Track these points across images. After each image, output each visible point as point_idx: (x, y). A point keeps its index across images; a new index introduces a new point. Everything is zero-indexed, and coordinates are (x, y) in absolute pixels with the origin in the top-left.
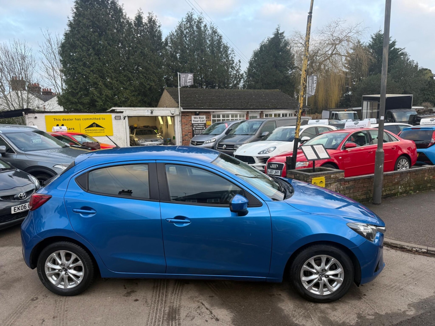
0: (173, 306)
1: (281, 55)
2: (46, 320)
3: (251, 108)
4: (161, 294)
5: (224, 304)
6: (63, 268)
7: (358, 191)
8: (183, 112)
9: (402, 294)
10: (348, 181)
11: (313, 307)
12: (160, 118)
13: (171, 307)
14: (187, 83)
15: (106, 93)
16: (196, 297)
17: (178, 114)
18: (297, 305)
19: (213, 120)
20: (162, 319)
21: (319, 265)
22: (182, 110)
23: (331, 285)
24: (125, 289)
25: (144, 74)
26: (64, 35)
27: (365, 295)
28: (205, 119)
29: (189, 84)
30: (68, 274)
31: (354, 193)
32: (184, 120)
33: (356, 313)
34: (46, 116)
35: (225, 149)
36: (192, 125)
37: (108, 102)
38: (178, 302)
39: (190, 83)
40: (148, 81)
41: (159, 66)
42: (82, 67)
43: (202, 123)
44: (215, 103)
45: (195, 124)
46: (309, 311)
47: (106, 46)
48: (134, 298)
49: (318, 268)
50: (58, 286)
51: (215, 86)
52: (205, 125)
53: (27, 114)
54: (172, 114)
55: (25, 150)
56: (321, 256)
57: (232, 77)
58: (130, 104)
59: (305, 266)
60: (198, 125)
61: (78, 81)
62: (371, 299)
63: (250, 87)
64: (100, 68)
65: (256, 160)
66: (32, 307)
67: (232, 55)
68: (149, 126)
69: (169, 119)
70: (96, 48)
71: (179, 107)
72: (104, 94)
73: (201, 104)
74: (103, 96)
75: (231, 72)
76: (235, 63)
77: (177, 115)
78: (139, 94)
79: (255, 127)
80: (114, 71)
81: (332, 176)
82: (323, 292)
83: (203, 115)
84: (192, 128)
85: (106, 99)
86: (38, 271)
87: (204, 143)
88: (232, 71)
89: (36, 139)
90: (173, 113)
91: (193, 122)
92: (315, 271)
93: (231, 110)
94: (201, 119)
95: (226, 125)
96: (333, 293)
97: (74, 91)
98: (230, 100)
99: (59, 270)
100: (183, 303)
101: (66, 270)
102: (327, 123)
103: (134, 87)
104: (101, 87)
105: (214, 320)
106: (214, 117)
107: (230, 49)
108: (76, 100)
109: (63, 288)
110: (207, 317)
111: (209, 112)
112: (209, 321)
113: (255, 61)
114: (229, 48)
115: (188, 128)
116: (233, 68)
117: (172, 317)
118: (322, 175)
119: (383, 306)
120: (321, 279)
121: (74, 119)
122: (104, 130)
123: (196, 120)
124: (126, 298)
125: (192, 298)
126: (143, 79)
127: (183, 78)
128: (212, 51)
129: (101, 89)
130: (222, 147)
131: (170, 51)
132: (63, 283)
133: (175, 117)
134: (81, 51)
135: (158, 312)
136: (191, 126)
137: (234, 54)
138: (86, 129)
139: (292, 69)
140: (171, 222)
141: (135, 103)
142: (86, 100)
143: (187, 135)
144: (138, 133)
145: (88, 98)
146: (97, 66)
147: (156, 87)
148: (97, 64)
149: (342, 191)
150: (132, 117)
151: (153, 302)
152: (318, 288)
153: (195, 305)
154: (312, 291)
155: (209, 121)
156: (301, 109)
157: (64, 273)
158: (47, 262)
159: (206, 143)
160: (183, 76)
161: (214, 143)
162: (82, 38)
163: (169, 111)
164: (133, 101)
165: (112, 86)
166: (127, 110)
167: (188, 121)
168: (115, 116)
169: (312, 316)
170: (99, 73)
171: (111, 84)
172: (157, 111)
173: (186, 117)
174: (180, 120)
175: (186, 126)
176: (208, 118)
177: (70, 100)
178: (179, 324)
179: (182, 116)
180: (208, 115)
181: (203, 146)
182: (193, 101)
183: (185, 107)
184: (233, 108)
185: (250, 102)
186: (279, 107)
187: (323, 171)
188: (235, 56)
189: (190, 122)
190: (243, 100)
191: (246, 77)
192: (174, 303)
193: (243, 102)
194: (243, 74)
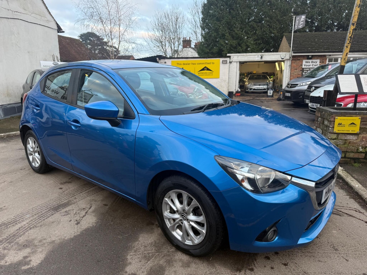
0: (72, 201)
2: (5, 182)
4: (80, 190)
8: (294, 57)
12: (277, 64)
13: (69, 201)
16: (96, 201)
17: (289, 58)
20: (51, 206)
21: (181, 202)
22: (293, 54)
27: (252, 270)
28: (318, 63)
29: (301, 27)
30: (35, 156)
32: (294, 65)
34: (172, 61)
36: (303, 70)
38: (79, 200)
40: (271, 29)
42: (215, 22)
43: (314, 68)
44: (336, 46)
45: (305, 68)
46: (157, 254)
48: (62, 187)
49: (179, 206)
50: (32, 164)
53: (160, 60)
56: (182, 192)
59: (166, 199)
60: (309, 69)
64: (229, 21)
66: (15, 173)
69: (282, 63)
71: (290, 51)
72: (229, 44)
73: (317, 47)
77: (288, 60)
80: (240, 23)
82: (186, 239)
83: (317, 59)
84: (302, 73)
85: (230, 48)
87: (298, 86)
90: (282, 58)
91: (303, 67)
92: (176, 210)
94: (313, 63)
95: (330, 66)
99: (32, 152)
100: (81, 202)
103: (257, 36)
105: (76, 222)
108: (208, 50)
109: (34, 166)
111: (325, 56)
112: (72, 222)
115: (298, 72)
117: (58, 208)
118: (356, 114)
121: (191, 64)
122: (212, 73)
123: (308, 64)
124: (59, 185)
125: (92, 201)
126: (267, 27)
127: (297, 21)
129: (227, 39)
130: (311, 89)
133: (285, 61)
134: (216, 8)
135: (57, 201)
136: (301, 71)
138: (199, 72)
142: (215, 49)
146: (227, 19)
147: (278, 34)
148: (227, 18)
151: (66, 194)
153: (84, 206)
157: (34, 154)
159: (300, 86)
160: (298, 18)
161: (308, 85)
163: (279, 56)
165: (237, 36)
166: (239, 56)
167: (299, 65)
168: (223, 61)
169: (151, 260)
170: (228, 25)
171: (237, 34)
172: (267, 56)
173: (297, 61)
174: (290, 64)
175: (296, 70)
176: (323, 62)
177: (204, 51)
178: (52, 215)
179: (292, 60)
180: (323, 58)
181: (297, 88)
182: (308, 45)
183: (296, 51)
184: (356, 50)
189: (300, 67)
192: (76, 199)
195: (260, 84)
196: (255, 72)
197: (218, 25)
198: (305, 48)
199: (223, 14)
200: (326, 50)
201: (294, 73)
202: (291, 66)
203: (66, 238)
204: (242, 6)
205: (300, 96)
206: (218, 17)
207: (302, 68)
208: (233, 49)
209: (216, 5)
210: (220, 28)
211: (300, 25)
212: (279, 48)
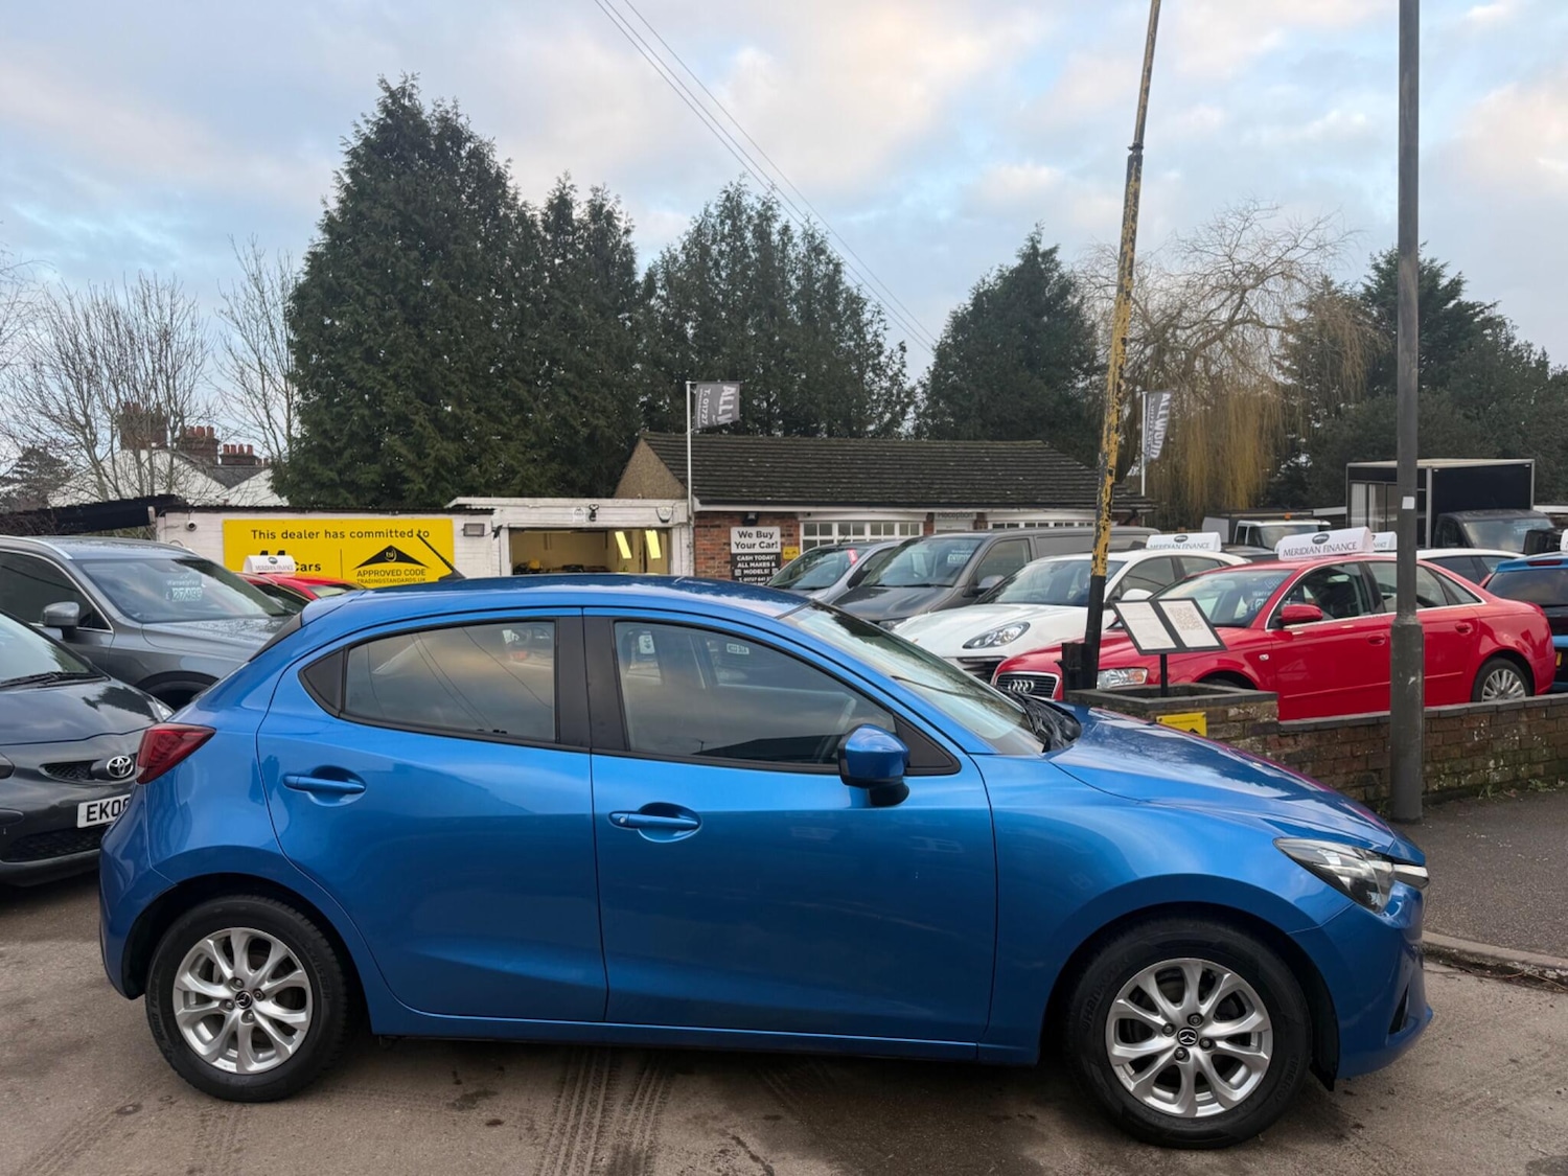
0: (630, 1144)
1: (1047, 326)
3: (942, 501)
4: (586, 1105)
6: (239, 996)
8: (700, 515)
9: (1506, 1127)
10: (1294, 734)
11: (1156, 1163)
12: (620, 537)
13: (621, 1149)
14: (718, 415)
15: (438, 450)
16: (715, 1118)
17: (685, 521)
18: (1095, 1153)
19: (805, 541)
21: (1176, 999)
22: (699, 507)
23: (1226, 1080)
24: (455, 1087)
25: (570, 389)
26: (308, 259)
27: (1358, 1126)
28: (777, 538)
29: (723, 420)
30: (254, 1019)
32: (704, 542)
34: (225, 522)
36: (733, 560)
37: (444, 484)
38: (648, 1133)
39: (730, 415)
40: (585, 412)
41: (623, 362)
42: (360, 364)
43: (766, 554)
44: (816, 485)
45: (742, 555)
47: (444, 293)
48: (487, 1115)
49: (1173, 1010)
50: (215, 1064)
51: (817, 430)
52: (778, 559)
53: (163, 515)
54: (663, 521)
55: (145, 619)
57: (875, 401)
58: (520, 491)
59: (1121, 1001)
60: (751, 558)
61: (344, 411)
62: (1383, 1141)
63: (939, 432)
64: (422, 366)
66: (118, 1134)
67: (875, 328)
69: (652, 538)
70: (412, 301)
71: (686, 497)
72: (433, 455)
73: (766, 486)
74: (429, 460)
75: (874, 382)
76: (887, 353)
77: (681, 525)
78: (551, 458)
79: (953, 559)
80: (467, 379)
81: (1233, 712)
82: (1195, 1104)
83: (771, 525)
84: (733, 572)
85: (436, 471)
86: (149, 1005)
88: (877, 379)
89: (185, 586)
90: (665, 518)
91: (734, 550)
92: (1162, 1022)
93: (871, 510)
94: (762, 539)
95: (852, 555)
96: (1234, 1110)
97: (329, 444)
98: (868, 474)
99: (224, 1001)
100: (666, 1136)
101: (247, 1004)
102: (1215, 547)
103: (537, 432)
104: (420, 429)
106: (810, 531)
107: (869, 307)
108: (333, 475)
109: (235, 1070)
111: (793, 515)
113: (957, 346)
114: (865, 304)
115: (719, 569)
116: (878, 369)
118: (1192, 706)
119: (1431, 1166)
120: (1187, 1054)
121: (322, 535)
122: (422, 572)
123: (746, 541)
124: (460, 1114)
125: (699, 1120)
126: (569, 404)
127: (703, 398)
128: (807, 315)
129: (422, 437)
131: (664, 314)
132: (233, 1053)
133: (674, 531)
134: (361, 312)
135: (572, 1165)
136: (728, 562)
137: (882, 324)
138: (362, 569)
139: (1088, 373)
140: (628, 824)
141: (536, 486)
142: (368, 474)
145: (377, 467)
146: (412, 360)
147: (611, 431)
148: (411, 355)
150: (523, 529)
151: (555, 1132)
152: (1175, 1092)
153: (709, 1144)
154: (1151, 1101)
155: (790, 545)
156: (1110, 472)
157: (238, 1012)
158: (183, 972)
160: (704, 391)
162: (364, 269)
163: (653, 511)
164: (529, 478)
165: (459, 427)
166: (507, 505)
167: (719, 544)
168: (465, 525)
170: (417, 384)
171: (457, 419)
172: (613, 510)
173: (712, 530)
174: (692, 541)
175: (712, 561)
176: (790, 535)
177: (313, 475)
179: (696, 527)
180: (789, 524)
182: (736, 478)
183: (708, 498)
184: (876, 500)
185: (938, 481)
186: (1044, 501)
187: (1197, 694)
188: (885, 329)
189: (724, 549)
190: (913, 476)
191: (923, 401)
192: (631, 1134)
193: (913, 481)
194: (913, 389)
197: (376, 379)
198: (732, 489)
200: (796, 496)
201: (706, 572)
202: (694, 546)
204: (467, 319)
206: (371, 348)
207: (731, 554)
208: (448, 477)
210: (384, 391)
211: (720, 413)
212: (618, 481)
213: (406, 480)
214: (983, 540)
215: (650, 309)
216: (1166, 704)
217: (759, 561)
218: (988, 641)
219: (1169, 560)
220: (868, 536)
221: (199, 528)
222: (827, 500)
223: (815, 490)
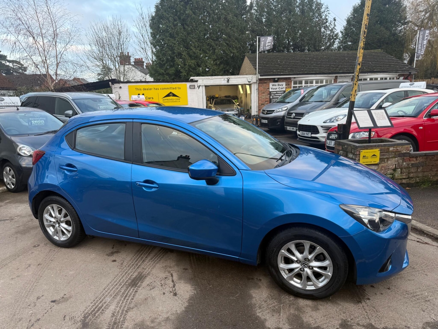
0: (144, 272)
1: (387, 8)
2: (31, 266)
3: (340, 72)
4: (140, 258)
5: (193, 280)
6: (57, 221)
7: (431, 170)
8: (260, 80)
9: (425, 307)
10: (416, 157)
11: (290, 301)
12: (240, 87)
13: (140, 273)
14: (266, 47)
15: (189, 63)
16: (170, 267)
17: (256, 81)
18: (272, 295)
19: (293, 87)
20: (124, 283)
21: (301, 252)
22: (260, 77)
23: (318, 279)
24: (111, 249)
25: (226, 41)
26: (155, 8)
27: (369, 299)
28: (284, 86)
29: (268, 48)
30: (60, 228)
31: (424, 172)
32: (261, 88)
33: (342, 319)
34: (129, 86)
35: (294, 118)
36: (270, 93)
37: (191, 73)
38: (150, 269)
39: (269, 47)
40: (230, 48)
41: (242, 32)
42: (168, 38)
43: (281, 91)
44: (299, 68)
45: (273, 92)
46: (282, 305)
47: (191, 14)
48: (114, 258)
49: (300, 256)
50: (54, 237)
52: (284, 92)
53: (113, 84)
56: (304, 242)
57: (324, 39)
58: (212, 74)
59: (283, 251)
60: (276, 92)
62: (373, 306)
63: (346, 48)
64: (185, 38)
65: (320, 129)
66: (30, 252)
67: (325, 13)
68: (230, 96)
69: (248, 87)
70: (182, 18)
71: (256, 74)
72: (188, 64)
73: (281, 69)
74: (187, 66)
75: (324, 32)
76: (329, 22)
77: (254, 83)
78: (221, 63)
79: (333, 92)
80: (197, 40)
81: (391, 149)
82: (306, 285)
83: (283, 82)
84: (270, 97)
85: (189, 69)
86: (39, 221)
87: (275, 112)
88: (325, 31)
89: (103, 105)
90: (249, 81)
91: (271, 90)
92: (296, 259)
93: (316, 75)
94: (280, 86)
95: (302, 91)
96: (318, 290)
97: (161, 62)
98: (317, 63)
99: (54, 222)
100: (154, 271)
101: (59, 224)
102: (424, 87)
103: (217, 56)
105: (172, 294)
106: (295, 83)
107: (324, 6)
108: (163, 71)
109: (58, 239)
110: (168, 289)
111: (290, 78)
112: (167, 294)
113: (354, 18)
114: (322, 5)
115: (266, 96)
116: (326, 28)
117: (135, 283)
118: (375, 147)
119: (386, 318)
120: (304, 270)
121: (153, 89)
122: (179, 99)
123: (274, 87)
124: (108, 257)
125: (165, 267)
126: (226, 46)
127: (262, 41)
128: (302, 11)
129: (185, 59)
130: (291, 116)
131: (256, 15)
132: (58, 235)
133: (252, 85)
134: (168, 22)
135: (125, 276)
136: (268, 94)
137: (328, 12)
138: (164, 99)
139: (403, 24)
141: (216, 73)
142: (172, 71)
143: (264, 104)
144: (216, 103)
145: (173, 68)
146: (182, 36)
147: (238, 54)
148: (182, 34)
149: (405, 168)
150: (209, 86)
151: (127, 266)
152: (301, 280)
153: (163, 275)
154: (292, 282)
155: (289, 88)
157: (57, 225)
158: (45, 214)
159: (277, 112)
160: (262, 39)
161: (285, 111)
162: (168, 9)
163: (246, 79)
164: (214, 70)
165: (195, 55)
166: (204, 79)
167: (266, 89)
168: (190, 85)
169: (282, 312)
170: (183, 43)
171: (195, 53)
172: (234, 79)
173: (264, 84)
174: (257, 88)
175: (263, 94)
176: (289, 85)
177: (158, 71)
178: (136, 291)
179: (259, 83)
180: (288, 81)
181: (273, 115)
182: (273, 67)
183: (263, 74)
184: (318, 72)
185: (340, 65)
186: (377, 71)
187: (384, 142)
188: (329, 14)
189: (267, 90)
190: (332, 64)
191: (342, 38)
192: (146, 269)
193: (332, 65)
194: (338, 33)
195: (228, 109)
196: (217, 96)
197: (172, 42)
198: (270, 71)
199: (177, 30)
200: (291, 72)
201: (261, 97)
202: (258, 89)
203: (179, 312)
205: (278, 123)
206: (171, 33)
207: (269, 91)
208: (192, 70)
209: (167, 19)
210: (175, 46)
211: (267, 46)
212: (240, 69)
213: (181, 73)
214: (342, 86)
215: (251, 14)
216: (365, 146)
217: (278, 93)
218: (332, 120)
219: (403, 92)
220: (314, 84)
221: (122, 87)
222: (301, 73)
223: (298, 70)
